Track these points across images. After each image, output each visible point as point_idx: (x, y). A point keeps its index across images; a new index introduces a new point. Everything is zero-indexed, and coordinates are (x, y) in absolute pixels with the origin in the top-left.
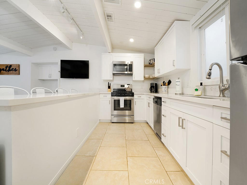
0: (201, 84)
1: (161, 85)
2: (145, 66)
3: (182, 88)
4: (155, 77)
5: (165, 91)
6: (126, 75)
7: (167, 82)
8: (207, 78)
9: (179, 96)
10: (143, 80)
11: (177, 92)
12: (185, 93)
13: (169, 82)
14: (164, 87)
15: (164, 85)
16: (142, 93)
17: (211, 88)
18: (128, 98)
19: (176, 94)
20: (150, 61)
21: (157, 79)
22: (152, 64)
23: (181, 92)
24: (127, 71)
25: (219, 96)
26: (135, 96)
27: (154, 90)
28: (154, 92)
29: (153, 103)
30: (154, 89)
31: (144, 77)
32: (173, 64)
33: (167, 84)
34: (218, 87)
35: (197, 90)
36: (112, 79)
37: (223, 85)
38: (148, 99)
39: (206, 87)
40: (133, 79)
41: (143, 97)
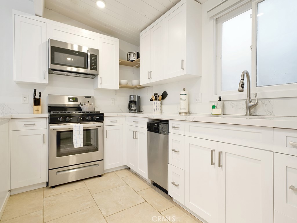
0: (220, 99)
1: (152, 100)
2: (121, 63)
3: (188, 104)
4: (141, 86)
5: (158, 109)
6: (81, 75)
7: (160, 94)
8: (239, 91)
9: (184, 116)
10: (118, 88)
11: (182, 111)
12: (192, 111)
13: (164, 95)
14: (156, 103)
15: (156, 100)
16: (118, 114)
17: (232, 104)
18: (91, 125)
19: (180, 113)
20: (130, 54)
21: (140, 88)
22: (132, 61)
23: (186, 111)
24: (86, 67)
25: (246, 115)
26: (107, 120)
27: (136, 108)
28: (137, 111)
29: (148, 130)
30: (136, 106)
31: (119, 84)
32: (182, 67)
33: (160, 97)
34: (244, 102)
35: (214, 107)
36: (46, 82)
37: (251, 100)
38: (134, 124)
39: (226, 103)
40: (99, 86)
41: (121, 120)
